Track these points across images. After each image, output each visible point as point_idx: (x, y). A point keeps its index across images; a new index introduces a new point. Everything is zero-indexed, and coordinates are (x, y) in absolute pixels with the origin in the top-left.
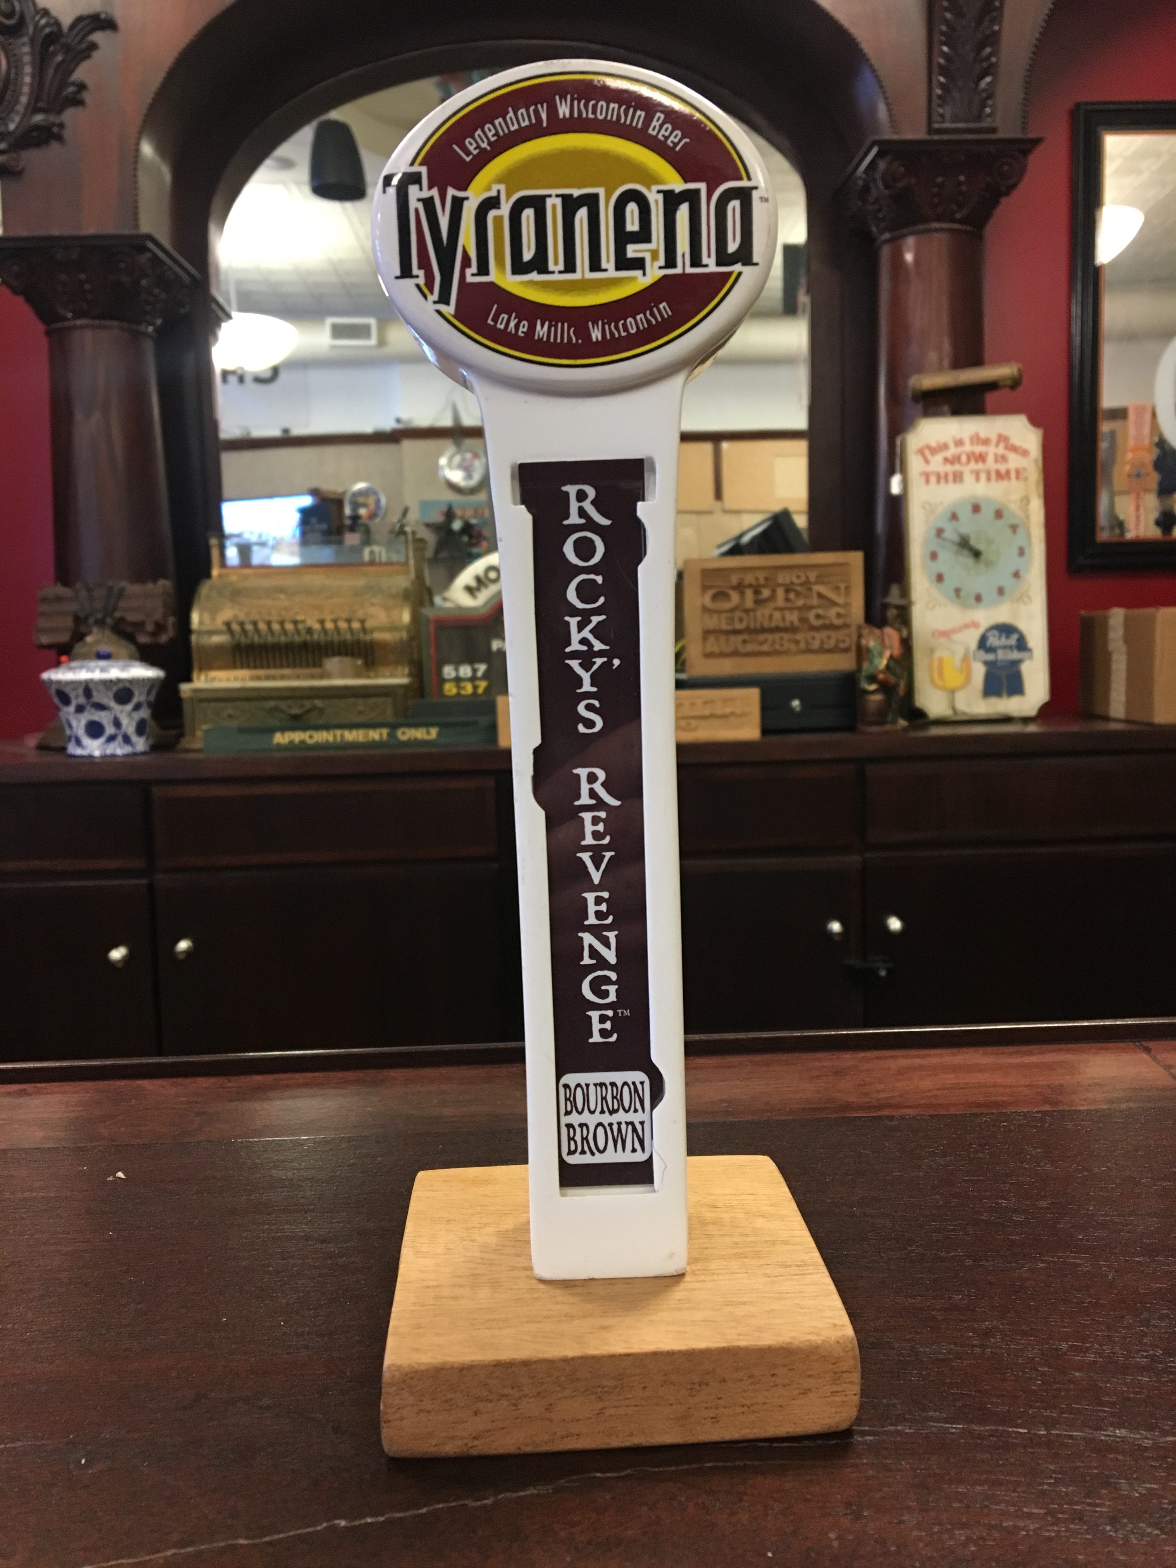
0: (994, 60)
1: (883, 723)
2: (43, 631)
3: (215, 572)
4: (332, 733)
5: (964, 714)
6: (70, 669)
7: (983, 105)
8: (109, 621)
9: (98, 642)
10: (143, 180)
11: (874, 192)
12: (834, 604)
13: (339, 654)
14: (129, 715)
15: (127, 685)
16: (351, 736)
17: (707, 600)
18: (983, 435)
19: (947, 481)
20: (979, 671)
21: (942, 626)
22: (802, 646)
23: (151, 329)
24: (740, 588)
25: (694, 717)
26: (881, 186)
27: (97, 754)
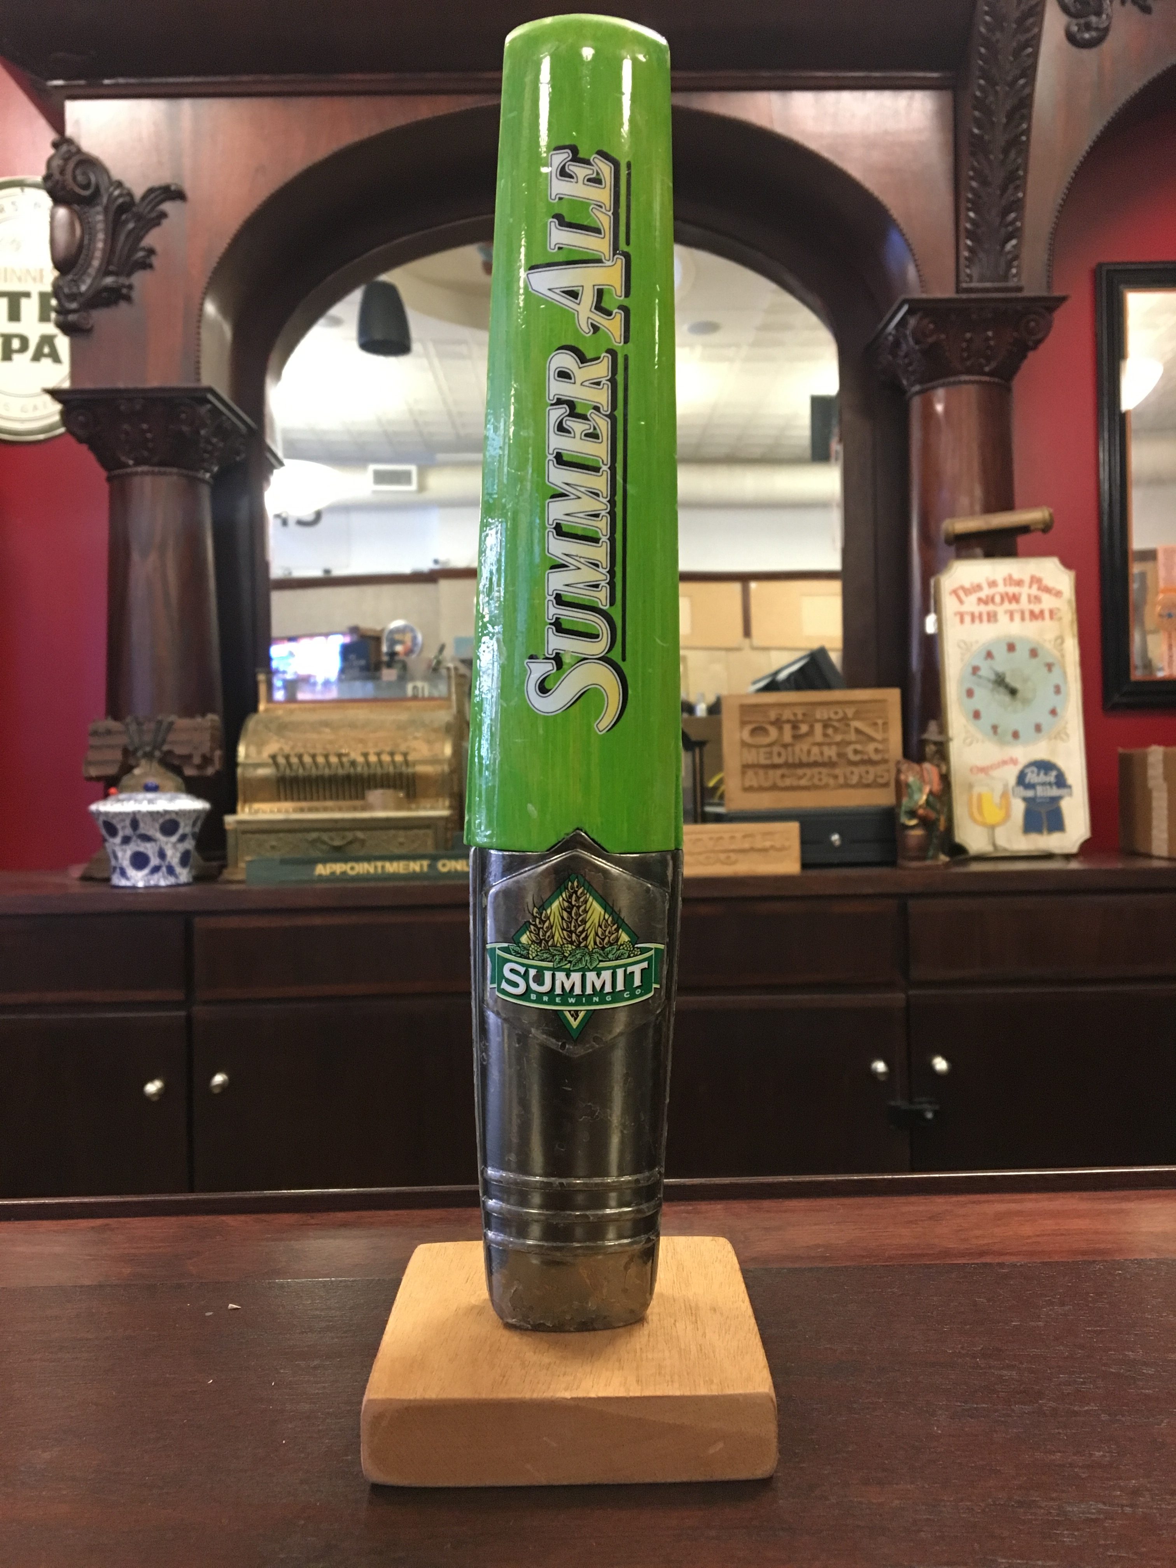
0: (1018, 224)
1: (924, 858)
2: (90, 763)
3: (262, 707)
4: (373, 864)
5: (1005, 850)
6: (119, 801)
7: (1009, 266)
8: (157, 754)
9: (145, 774)
10: (206, 336)
11: (904, 347)
12: (872, 739)
13: (382, 786)
14: (174, 845)
15: (174, 816)
16: (392, 867)
17: (746, 735)
18: (1016, 576)
19: (981, 620)
20: (1018, 808)
21: (981, 763)
22: (841, 780)
23: (208, 475)
24: (778, 723)
25: (733, 851)
26: (912, 341)
27: (141, 884)
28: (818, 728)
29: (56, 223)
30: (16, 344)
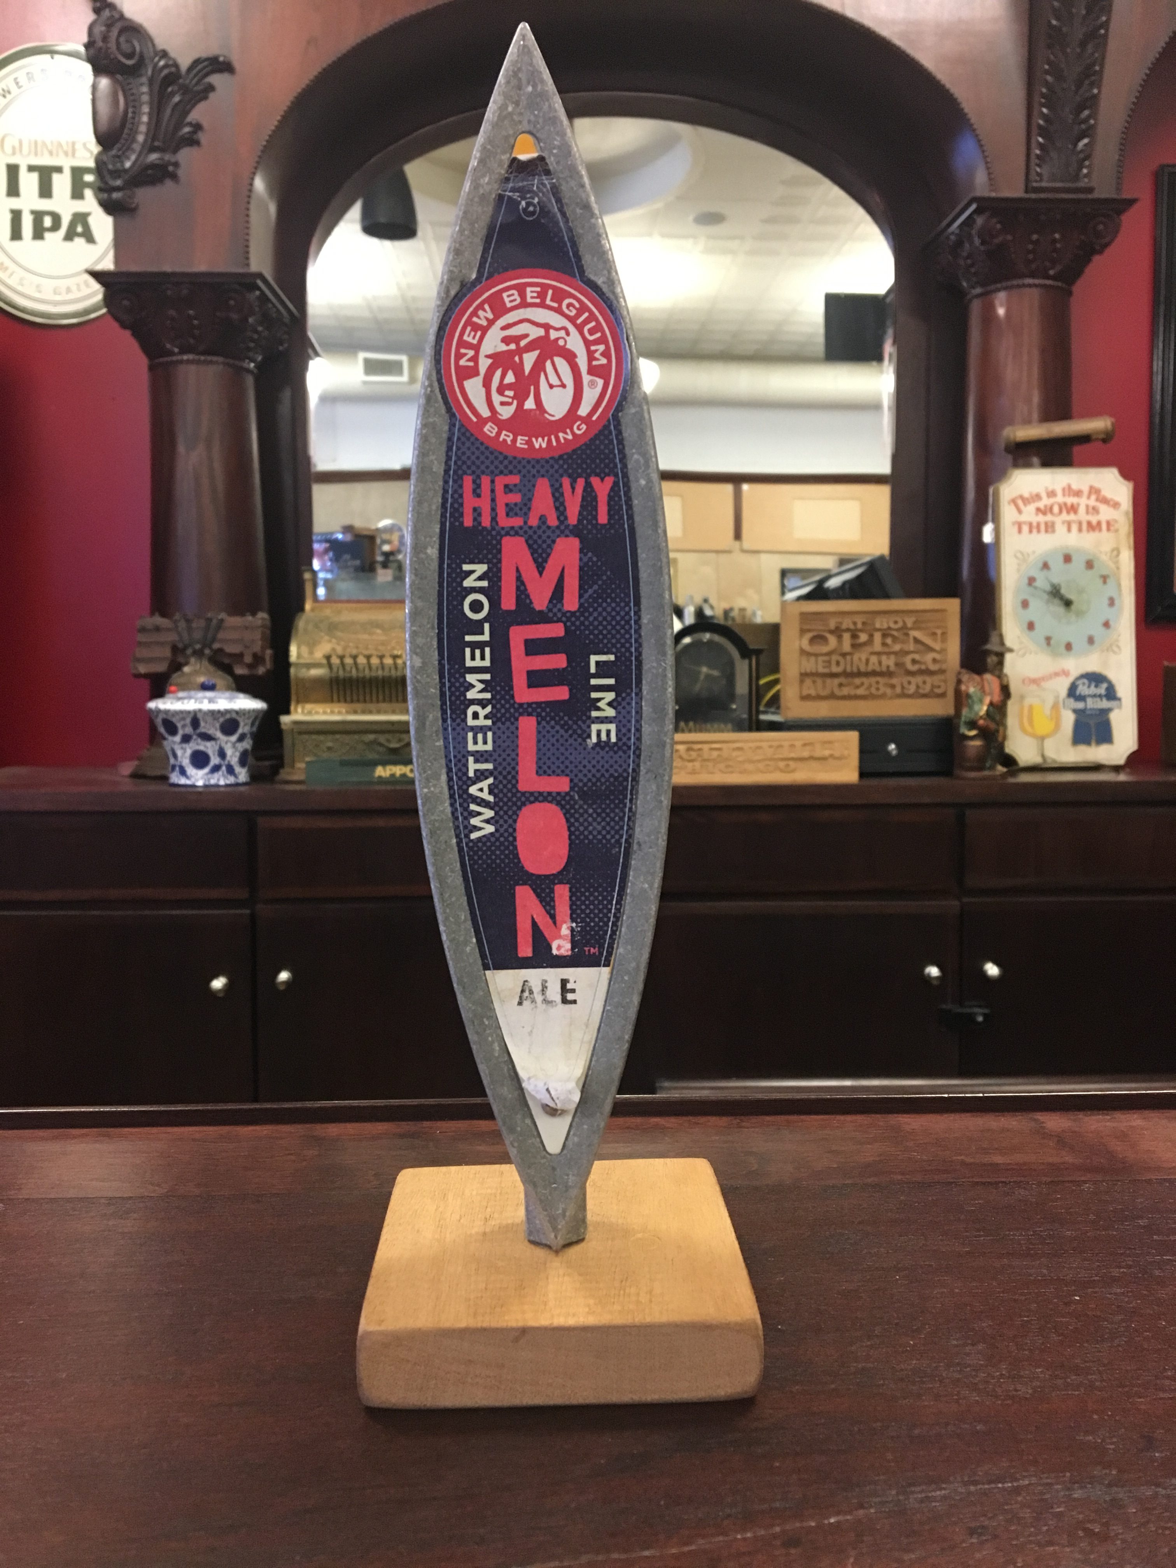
0: (1092, 122)
1: (981, 768)
2: (139, 660)
3: (308, 606)
5: (1054, 761)
6: (177, 698)
7: (1081, 165)
9: (196, 673)
10: (254, 218)
11: (968, 247)
12: (931, 649)
14: (234, 745)
15: (234, 716)
17: (805, 643)
18: (1075, 487)
19: (1039, 531)
20: (1068, 719)
21: (1033, 674)
22: (898, 690)
23: (252, 365)
24: (837, 632)
25: (793, 759)
26: (977, 241)
27: (200, 783)
28: (878, 637)
29: (99, 94)
30: (48, 222)
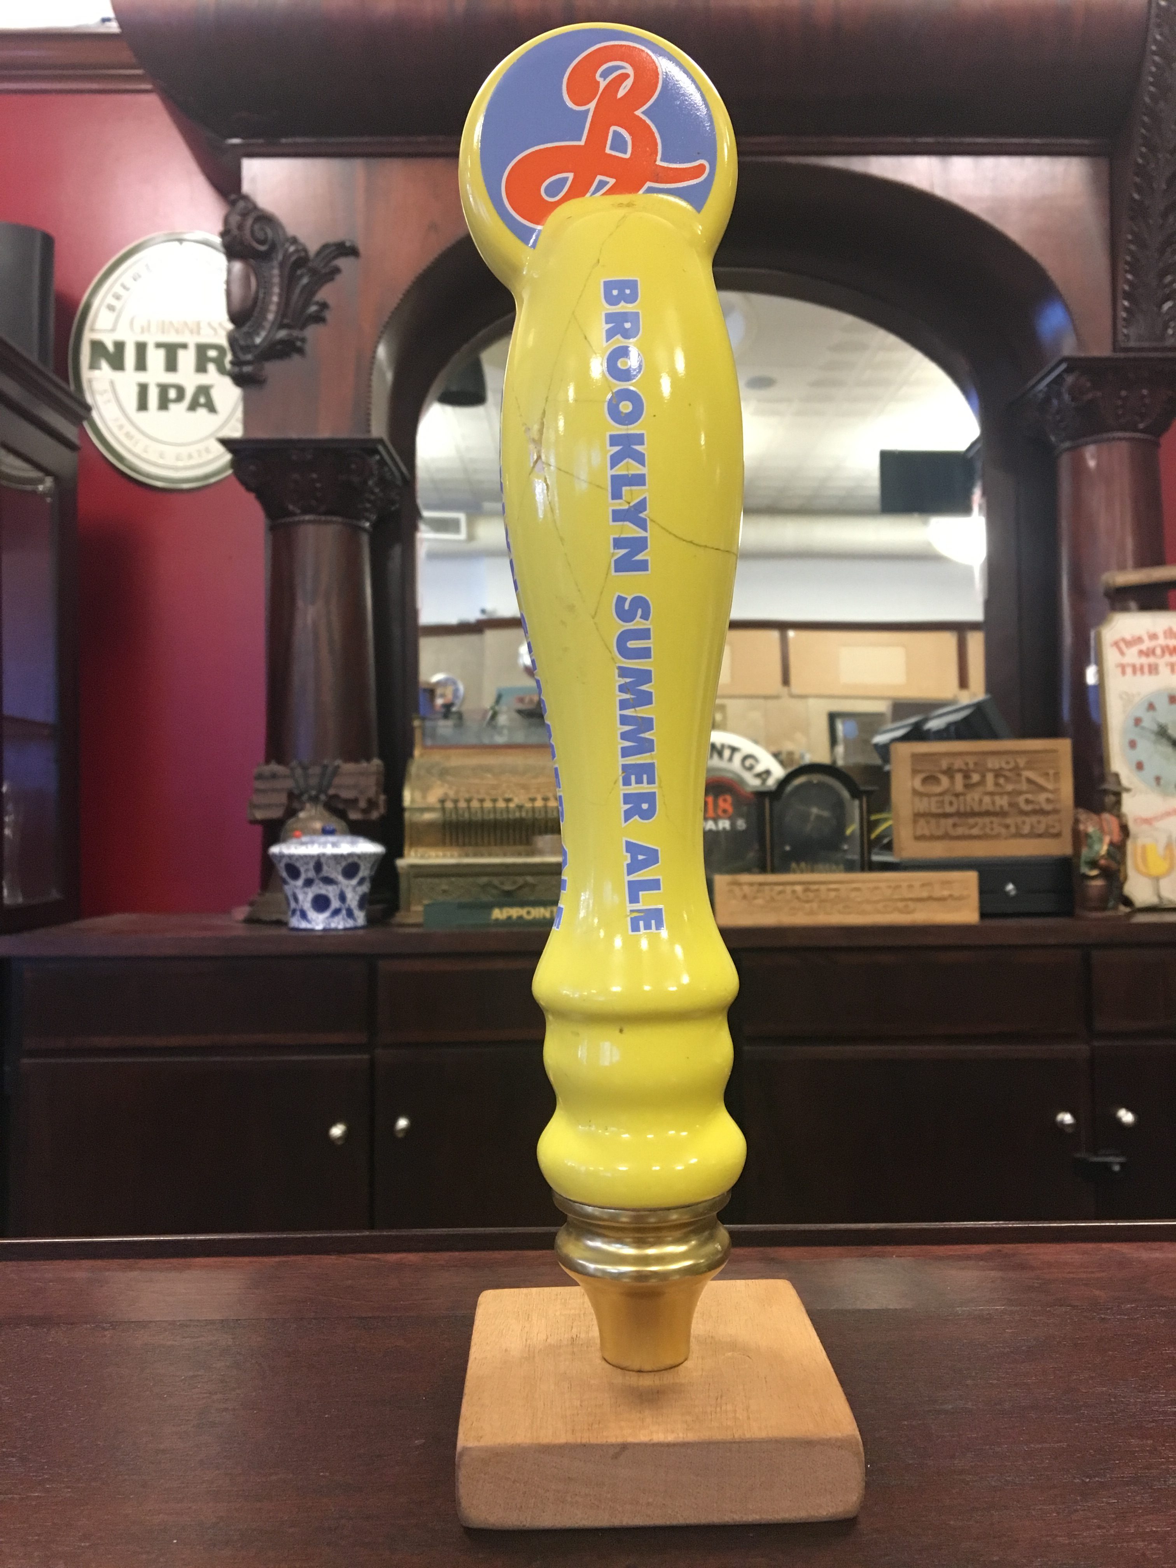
0: (1175, 286)
1: (1104, 909)
2: (256, 807)
3: (418, 753)
5: (1170, 901)
6: (299, 843)
7: (1166, 326)
8: (323, 797)
9: (311, 818)
10: (375, 378)
11: (1057, 404)
12: (1043, 789)
13: (550, 831)
14: (354, 888)
15: (356, 860)
17: (917, 783)
18: (1175, 629)
19: (1142, 672)
21: (1146, 814)
22: (1013, 830)
24: (950, 772)
25: (911, 899)
26: (1066, 397)
27: (319, 927)
28: (990, 777)
29: (233, 277)
30: (172, 394)
